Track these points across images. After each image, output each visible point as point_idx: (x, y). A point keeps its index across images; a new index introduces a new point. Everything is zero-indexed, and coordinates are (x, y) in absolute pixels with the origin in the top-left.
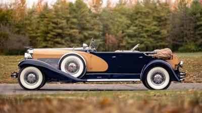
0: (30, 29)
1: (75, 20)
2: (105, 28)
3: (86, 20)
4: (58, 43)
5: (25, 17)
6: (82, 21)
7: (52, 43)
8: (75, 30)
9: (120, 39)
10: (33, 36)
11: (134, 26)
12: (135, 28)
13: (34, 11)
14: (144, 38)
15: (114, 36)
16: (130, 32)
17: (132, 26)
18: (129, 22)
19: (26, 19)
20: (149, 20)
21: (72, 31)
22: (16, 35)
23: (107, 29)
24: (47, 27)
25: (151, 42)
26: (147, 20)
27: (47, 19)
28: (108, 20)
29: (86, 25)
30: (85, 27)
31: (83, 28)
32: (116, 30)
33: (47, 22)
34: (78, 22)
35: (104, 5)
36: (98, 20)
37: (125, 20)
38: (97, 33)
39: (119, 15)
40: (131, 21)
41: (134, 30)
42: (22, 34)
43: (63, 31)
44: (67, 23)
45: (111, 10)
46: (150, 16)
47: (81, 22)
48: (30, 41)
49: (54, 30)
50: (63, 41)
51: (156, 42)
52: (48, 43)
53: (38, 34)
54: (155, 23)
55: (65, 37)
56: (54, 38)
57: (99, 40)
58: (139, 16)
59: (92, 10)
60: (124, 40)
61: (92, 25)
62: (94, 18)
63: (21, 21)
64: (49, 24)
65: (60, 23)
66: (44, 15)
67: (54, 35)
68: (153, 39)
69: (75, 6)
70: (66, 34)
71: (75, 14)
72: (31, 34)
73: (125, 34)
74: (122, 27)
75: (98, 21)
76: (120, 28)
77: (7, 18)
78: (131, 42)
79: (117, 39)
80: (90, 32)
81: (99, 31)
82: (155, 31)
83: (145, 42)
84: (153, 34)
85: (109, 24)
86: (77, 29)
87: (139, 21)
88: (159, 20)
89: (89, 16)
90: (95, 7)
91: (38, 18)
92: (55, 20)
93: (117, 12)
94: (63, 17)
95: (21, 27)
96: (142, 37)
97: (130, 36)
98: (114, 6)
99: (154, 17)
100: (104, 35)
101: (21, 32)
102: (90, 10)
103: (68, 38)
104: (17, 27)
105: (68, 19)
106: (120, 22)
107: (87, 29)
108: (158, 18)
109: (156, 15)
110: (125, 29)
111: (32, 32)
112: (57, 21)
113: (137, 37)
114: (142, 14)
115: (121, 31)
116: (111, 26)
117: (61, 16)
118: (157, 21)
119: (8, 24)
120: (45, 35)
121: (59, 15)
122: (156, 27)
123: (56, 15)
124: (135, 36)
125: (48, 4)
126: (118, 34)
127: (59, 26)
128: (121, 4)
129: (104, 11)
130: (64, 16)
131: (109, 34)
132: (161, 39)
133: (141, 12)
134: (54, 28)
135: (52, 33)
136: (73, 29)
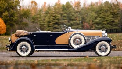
0: (40, 20)
1: (65, 15)
2: (83, 19)
3: (72, 14)
4: (56, 28)
5: (37, 13)
6: (70, 15)
7: (53, 28)
8: (66, 21)
9: (91, 25)
10: (42, 24)
11: (99, 18)
12: (100, 19)
13: (42, 10)
14: (105, 24)
15: (88, 23)
16: (97, 21)
18: (96, 15)
19: (38, 15)
20: (108, 14)
21: (64, 21)
22: (32, 24)
23: (84, 20)
24: (50, 19)
25: (109, 27)
26: (107, 14)
27: (49, 14)
28: (84, 15)
30: (72, 19)
31: (70, 19)
32: (89, 20)
33: (49, 16)
34: (67, 16)
37: (94, 14)
38: (78, 22)
39: (91, 11)
40: (98, 15)
41: (99, 20)
42: (36, 23)
43: (59, 21)
44: (61, 17)
45: (86, 9)
46: (108, 12)
47: (69, 16)
48: (40, 27)
49: (54, 21)
50: (59, 27)
51: (112, 27)
52: (50, 28)
53: (45, 23)
54: (112, 16)
55: (60, 25)
56: (53, 25)
57: (79, 26)
58: (102, 12)
59: (75, 9)
60: (94, 26)
61: (75, 18)
62: (77, 14)
63: (35, 15)
64: (51, 17)
65: (57, 17)
66: (48, 12)
67: (54, 23)
68: (110, 25)
69: (66, 7)
70: (61, 23)
71: (66, 11)
73: (94, 22)
74: (92, 18)
75: (78, 15)
76: (91, 19)
77: (27, 14)
78: (98, 27)
79: (90, 25)
80: (74, 22)
81: (80, 21)
82: (112, 20)
83: (106, 27)
84: (110, 22)
86: (67, 20)
87: (102, 15)
88: (113, 14)
89: (74, 12)
90: (77, 7)
91: (45, 14)
92: (54, 15)
93: (89, 10)
95: (35, 19)
96: (104, 24)
97: (97, 23)
99: (111, 12)
100: (82, 23)
101: (35, 22)
104: (33, 19)
105: (61, 14)
106: (91, 15)
107: (72, 20)
108: (113, 13)
109: (111, 11)
110: (94, 19)
111: (41, 22)
113: (101, 24)
114: (104, 11)
115: (92, 21)
116: (86, 18)
117: (58, 12)
118: (112, 15)
119: (28, 17)
120: (49, 24)
121: (56, 12)
122: (112, 18)
124: (100, 23)
125: (50, 6)
126: (90, 23)
127: (56, 18)
128: (92, 5)
129: (82, 9)
130: (59, 12)
131: (85, 23)
132: (115, 25)
133: (103, 10)
134: (54, 19)
135: (52, 22)
136: (65, 20)
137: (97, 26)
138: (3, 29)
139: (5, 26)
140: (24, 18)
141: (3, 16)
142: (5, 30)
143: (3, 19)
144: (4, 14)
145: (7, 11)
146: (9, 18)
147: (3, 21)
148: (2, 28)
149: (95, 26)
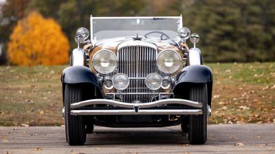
1: (256, 9)
4: (226, 49)
6: (270, 9)
7: (216, 49)
8: (256, 27)
21: (251, 28)
24: (206, 20)
33: (206, 12)
34: (262, 12)
43: (235, 28)
44: (242, 14)
47: (267, 12)
49: (219, 27)
50: (235, 46)
52: (208, 50)
55: (237, 38)
56: (218, 40)
64: (209, 15)
65: (229, 14)
67: (219, 35)
70: (240, 33)
86: (259, 24)
91: (193, 6)
92: (221, 9)
94: (235, 3)
103: (244, 40)
105: (243, 7)
112: (225, 11)
127: (227, 19)
134: (219, 22)
135: (215, 32)
136: (253, 23)
138: (59, 53)
141: (60, 12)
143: (60, 20)
144: (63, 6)
146: (78, 18)
147: (58, 28)
148: (56, 49)
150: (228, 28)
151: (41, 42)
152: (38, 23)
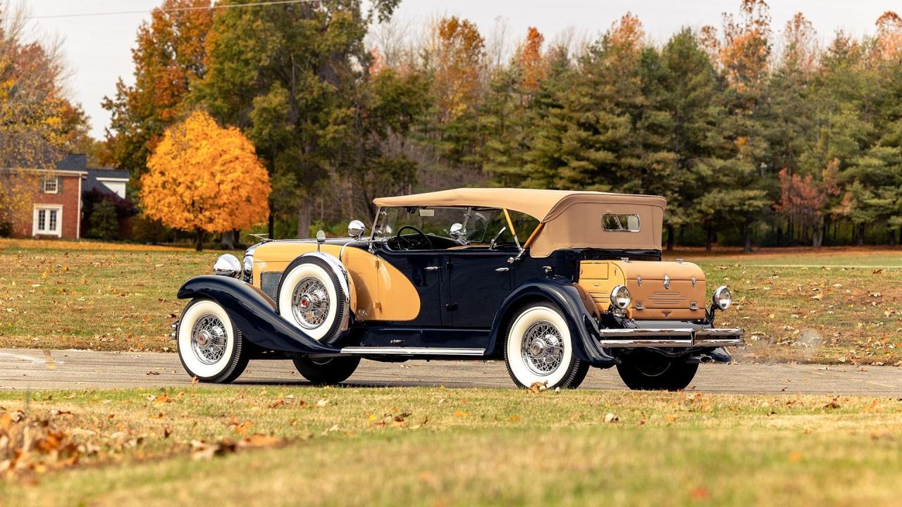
0: (501, 147)
1: (663, 117)
2: (778, 148)
3: (707, 115)
5: (481, 102)
6: (691, 120)
8: (663, 155)
9: (830, 191)
10: (508, 174)
11: (882, 146)
12: (890, 150)
13: (514, 82)
15: (808, 179)
16: (868, 166)
17: (879, 143)
18: (869, 127)
19: (486, 111)
21: (654, 156)
23: (784, 153)
24: (559, 140)
27: (557, 111)
28: (786, 119)
29: (706, 137)
30: (702, 144)
31: (697, 150)
32: (821, 159)
33: (557, 121)
34: (675, 124)
35: (776, 61)
36: (751, 117)
37: (852, 121)
38: (747, 168)
40: (876, 126)
41: (884, 158)
43: (618, 157)
44: (635, 129)
45: (805, 82)
47: (686, 125)
49: (582, 154)
53: (528, 168)
55: (623, 180)
57: (752, 193)
59: (730, 78)
60: (848, 195)
61: (730, 138)
62: (737, 111)
63: (467, 116)
64: (565, 129)
65: (606, 128)
66: (550, 95)
67: (585, 171)
69: (664, 64)
70: (630, 167)
71: (666, 95)
72: (501, 164)
73: (850, 171)
74: (842, 145)
75: (749, 123)
76: (832, 149)
77: (409, 106)
78: (875, 201)
79: (821, 192)
80: (719, 163)
81: (757, 160)
85: (791, 133)
86: (669, 150)
89: (717, 104)
90: (742, 67)
91: (530, 106)
92: (589, 117)
93: (822, 91)
94: (618, 104)
95: (465, 139)
97: (869, 179)
98: (816, 64)
100: (774, 170)
101: (467, 158)
102: (722, 79)
104: (449, 139)
105: (637, 114)
106: (832, 126)
107: (707, 152)
110: (853, 153)
111: (504, 159)
112: (598, 121)
113: (897, 185)
115: (837, 162)
116: (800, 141)
117: (611, 99)
119: (412, 129)
120: (551, 172)
121: (602, 98)
123: (592, 96)
124: (889, 181)
125: (569, 56)
126: (824, 174)
127: (602, 138)
128: (839, 61)
129: (776, 84)
130: (622, 99)
131: (793, 170)
134: (586, 144)
135: (575, 164)
136: (656, 148)
137: (867, 197)
138: (248, 200)
139: (266, 178)
140: (389, 131)
141: (253, 114)
142: (265, 204)
143: (254, 131)
144: (259, 101)
145: (277, 84)
146: (290, 128)
147: (250, 147)
148: (244, 192)
149: (856, 196)
150: (602, 155)
151: (213, 175)
152: (206, 136)
